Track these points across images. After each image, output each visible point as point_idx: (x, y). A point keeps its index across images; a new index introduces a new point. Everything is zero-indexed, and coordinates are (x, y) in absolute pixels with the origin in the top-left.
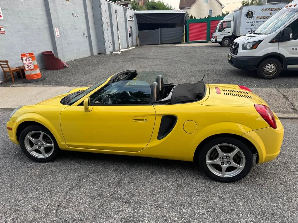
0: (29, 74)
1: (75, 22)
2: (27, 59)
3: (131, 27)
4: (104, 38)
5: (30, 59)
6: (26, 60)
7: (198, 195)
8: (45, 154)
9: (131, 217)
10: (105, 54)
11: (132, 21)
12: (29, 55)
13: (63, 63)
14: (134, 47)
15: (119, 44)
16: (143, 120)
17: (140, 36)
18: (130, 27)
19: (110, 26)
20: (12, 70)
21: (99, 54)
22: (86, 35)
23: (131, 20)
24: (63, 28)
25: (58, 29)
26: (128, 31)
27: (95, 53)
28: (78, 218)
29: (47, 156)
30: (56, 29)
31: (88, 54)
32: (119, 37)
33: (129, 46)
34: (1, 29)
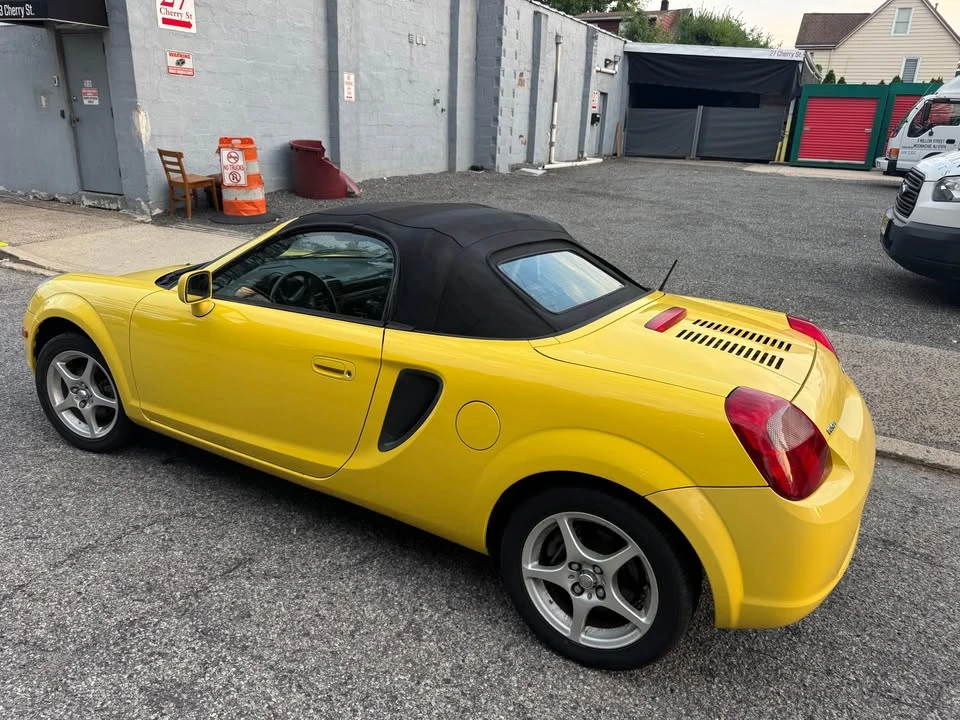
0: (233, 199)
1: (411, 59)
2: (233, 155)
3: (604, 95)
4: (496, 120)
5: (240, 153)
6: (229, 157)
7: (448, 681)
8: (95, 425)
9: (179, 685)
10: (491, 170)
11: (612, 74)
12: (241, 143)
13: (348, 183)
14: (601, 160)
15: (551, 144)
16: (341, 372)
17: (629, 125)
18: (602, 93)
19: (528, 84)
20: (191, 180)
21: (474, 168)
22: (444, 104)
23: (609, 70)
24: (372, 76)
25: (352, 77)
26: (591, 104)
27: (463, 163)
28: (38, 638)
29: (100, 432)
30: (346, 76)
31: (440, 166)
32: (555, 123)
33: (585, 155)
34: (186, 60)
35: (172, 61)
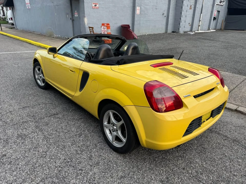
0: (104, 39)
1: (157, 2)
2: (104, 28)
3: (219, 11)
4: (181, 19)
5: (106, 27)
6: (103, 28)
7: (79, 147)
8: (42, 83)
10: (178, 33)
11: (222, 5)
12: (107, 25)
13: (135, 36)
14: (215, 30)
15: (199, 26)
16: (73, 72)
17: (227, 21)
18: (218, 11)
19: (193, 9)
21: (173, 32)
22: (166, 14)
23: (221, 4)
24: (145, 8)
25: (139, 8)
26: (213, 14)
27: (170, 31)
29: (43, 85)
30: (137, 7)
31: (163, 31)
32: (201, 20)
33: (210, 29)
34: (97, 5)
35: (93, 5)
